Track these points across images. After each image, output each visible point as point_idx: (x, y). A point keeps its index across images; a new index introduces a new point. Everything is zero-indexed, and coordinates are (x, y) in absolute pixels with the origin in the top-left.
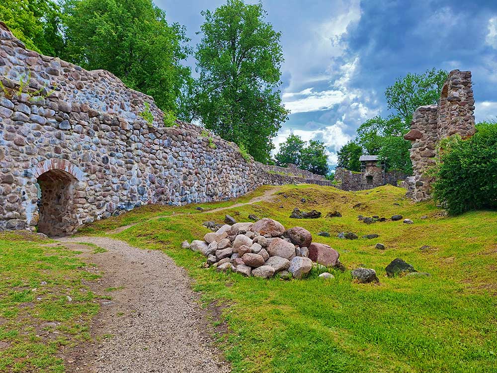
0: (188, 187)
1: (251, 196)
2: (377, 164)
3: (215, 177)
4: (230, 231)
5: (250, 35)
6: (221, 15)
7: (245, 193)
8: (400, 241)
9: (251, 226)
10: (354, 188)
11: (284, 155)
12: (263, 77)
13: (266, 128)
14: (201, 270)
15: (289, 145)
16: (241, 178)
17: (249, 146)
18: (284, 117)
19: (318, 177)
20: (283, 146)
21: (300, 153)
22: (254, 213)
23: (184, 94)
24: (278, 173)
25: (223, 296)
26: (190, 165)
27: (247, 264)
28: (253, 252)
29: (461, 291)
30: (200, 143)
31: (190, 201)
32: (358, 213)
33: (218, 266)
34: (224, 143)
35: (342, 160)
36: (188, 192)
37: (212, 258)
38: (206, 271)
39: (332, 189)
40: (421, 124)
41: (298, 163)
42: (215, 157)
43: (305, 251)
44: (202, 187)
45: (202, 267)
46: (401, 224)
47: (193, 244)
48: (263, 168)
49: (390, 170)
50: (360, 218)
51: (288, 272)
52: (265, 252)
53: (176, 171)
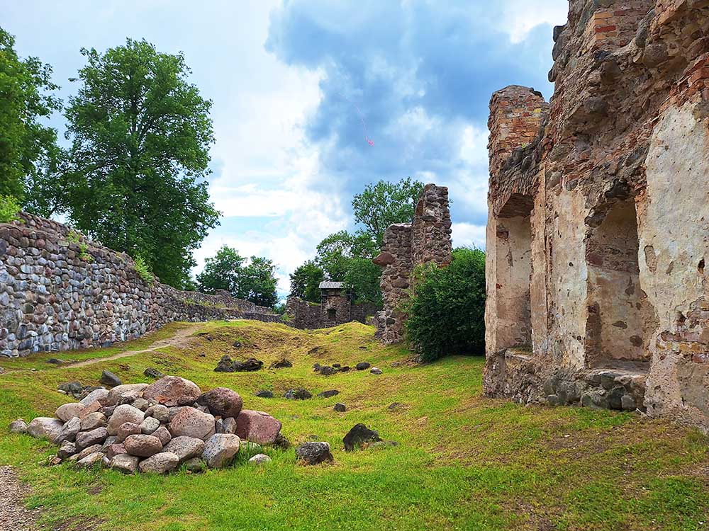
0: (33, 325)
1: (153, 339)
2: (342, 294)
3: (87, 308)
4: (105, 400)
5: (163, 96)
6: (115, 60)
7: (141, 334)
8: (366, 398)
9: (144, 389)
10: (312, 326)
11: (211, 276)
12: (181, 160)
13: (183, 235)
14: (45, 470)
15: (220, 262)
16: (135, 310)
17: (152, 260)
18: (213, 221)
19: (261, 310)
20: (210, 262)
21: (236, 274)
22: (155, 366)
23: (40, 170)
24: (201, 303)
25: (81, 512)
26: (42, 288)
27: (131, 453)
28: (143, 432)
29: (430, 464)
30: (63, 252)
31: (36, 348)
32: (315, 361)
33: (78, 459)
34: (108, 255)
35: (296, 286)
36: (34, 333)
37: (67, 447)
38: (53, 471)
39: (280, 326)
40: (394, 246)
41: (233, 289)
42: (89, 275)
43: (231, 423)
44: (61, 324)
45: (47, 465)
46: (368, 374)
47: (34, 424)
48: (175, 296)
49: (357, 302)
50: (317, 367)
51: (202, 459)
52: (164, 431)
53: (12, 297)
